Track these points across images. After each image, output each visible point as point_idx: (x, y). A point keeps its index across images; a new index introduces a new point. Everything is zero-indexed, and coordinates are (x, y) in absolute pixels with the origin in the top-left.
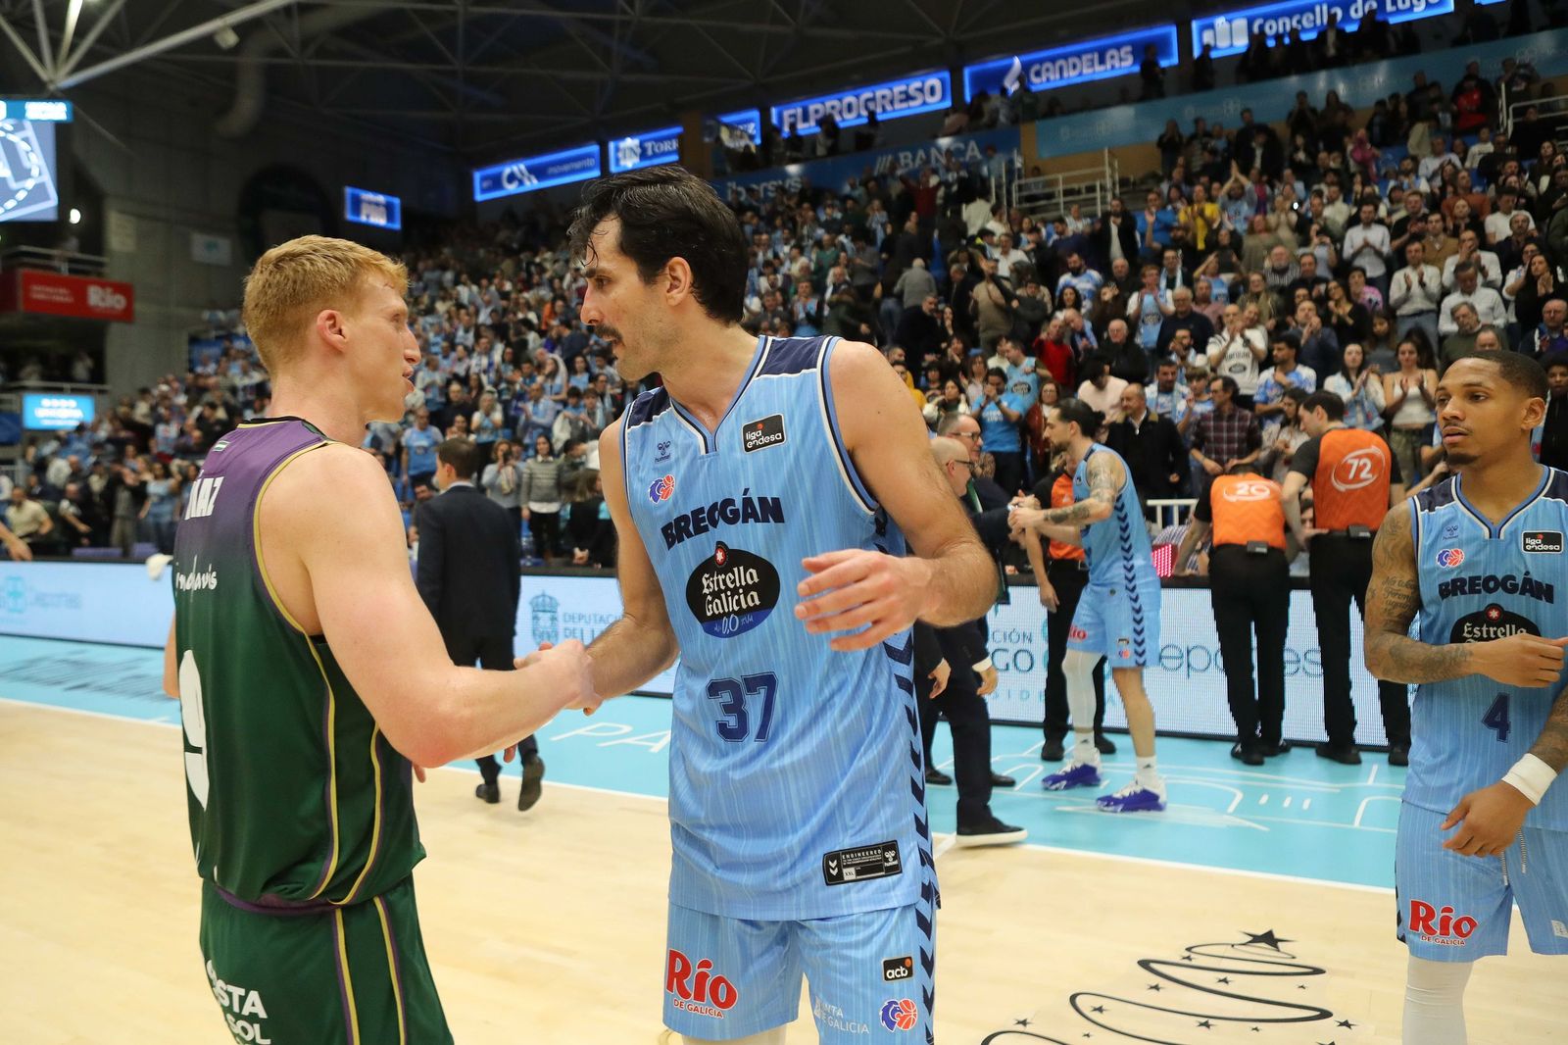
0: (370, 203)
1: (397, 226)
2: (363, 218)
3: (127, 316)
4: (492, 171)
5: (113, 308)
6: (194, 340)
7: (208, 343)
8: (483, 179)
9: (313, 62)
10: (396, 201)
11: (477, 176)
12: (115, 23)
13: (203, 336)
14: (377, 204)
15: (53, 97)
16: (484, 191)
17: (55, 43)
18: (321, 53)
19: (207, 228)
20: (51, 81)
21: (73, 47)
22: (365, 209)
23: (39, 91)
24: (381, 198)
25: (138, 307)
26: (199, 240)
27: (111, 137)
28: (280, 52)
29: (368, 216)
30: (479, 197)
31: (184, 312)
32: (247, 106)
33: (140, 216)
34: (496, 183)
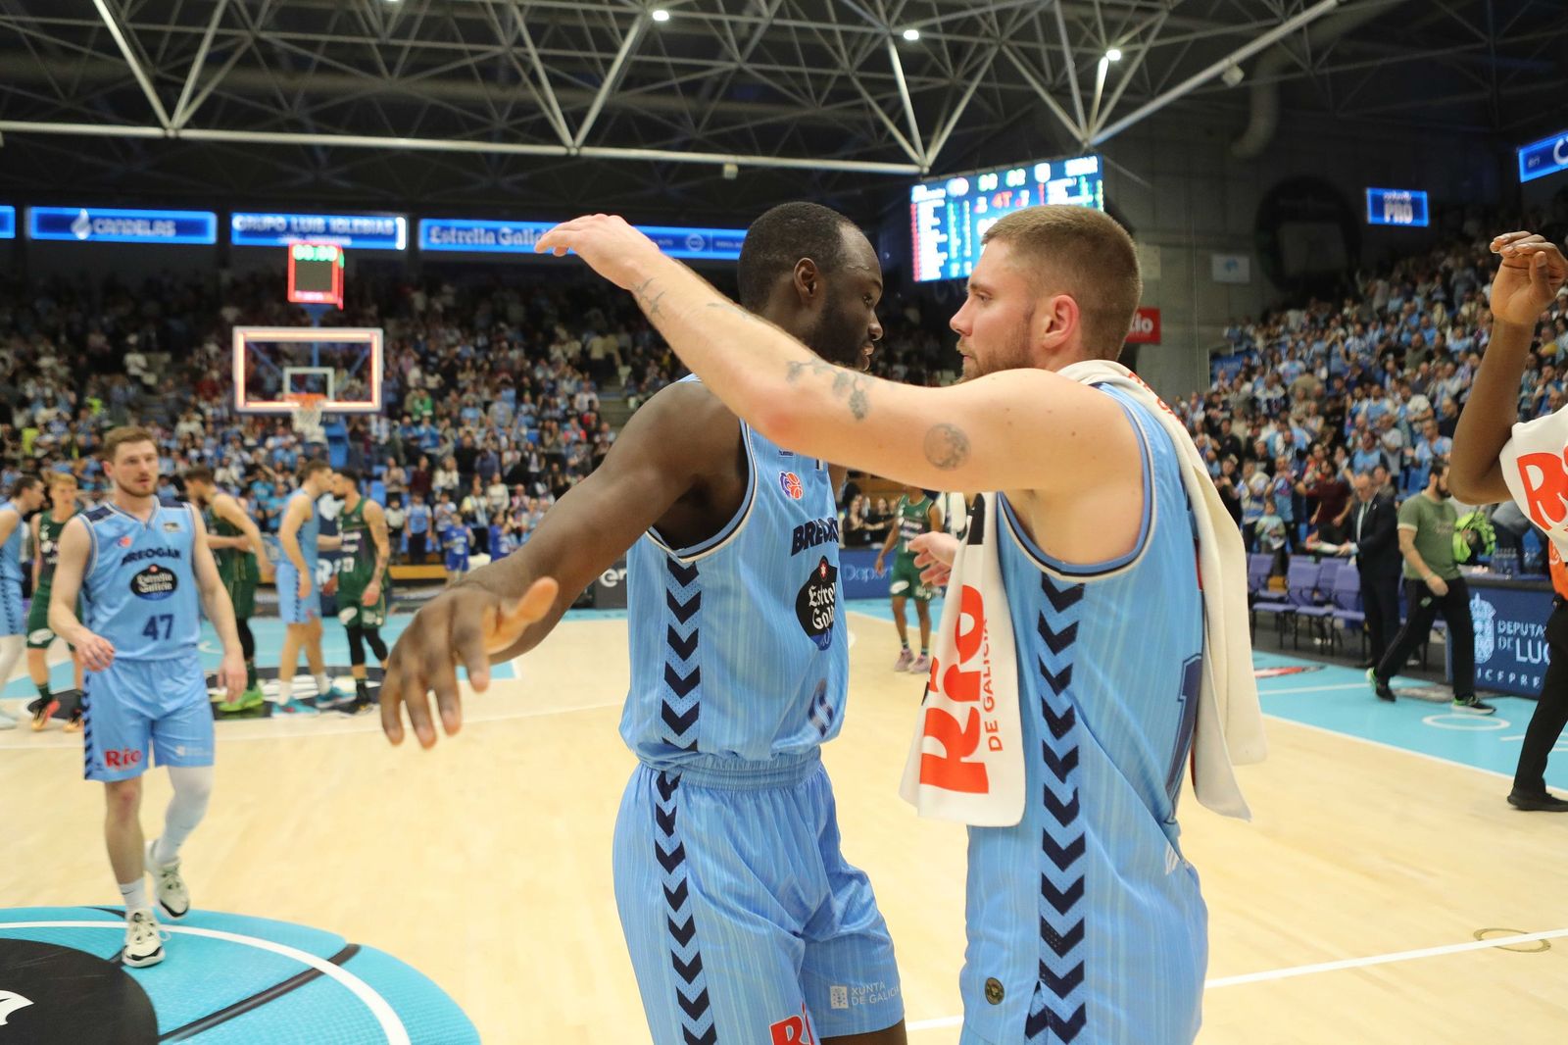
0: (1393, 202)
1: (1425, 222)
2: (1387, 219)
3: (1155, 337)
4: (1539, 146)
5: (1141, 332)
6: (1216, 357)
7: (1229, 359)
8: (1528, 158)
9: (1327, 71)
10: (1424, 196)
11: (1521, 154)
12: (1138, 74)
13: (1223, 353)
14: (1402, 202)
15: (1087, 154)
16: (1528, 170)
17: (1087, 103)
18: (1334, 59)
19: (1226, 249)
20: (1086, 140)
21: (1104, 103)
22: (1388, 210)
23: (1076, 150)
24: (1406, 195)
25: (1164, 329)
26: (1218, 261)
27: (1137, 179)
28: (1292, 68)
29: (1392, 217)
30: (1524, 178)
31: (1206, 330)
32: (1261, 125)
33: (1162, 245)
34: (1547, 158)
